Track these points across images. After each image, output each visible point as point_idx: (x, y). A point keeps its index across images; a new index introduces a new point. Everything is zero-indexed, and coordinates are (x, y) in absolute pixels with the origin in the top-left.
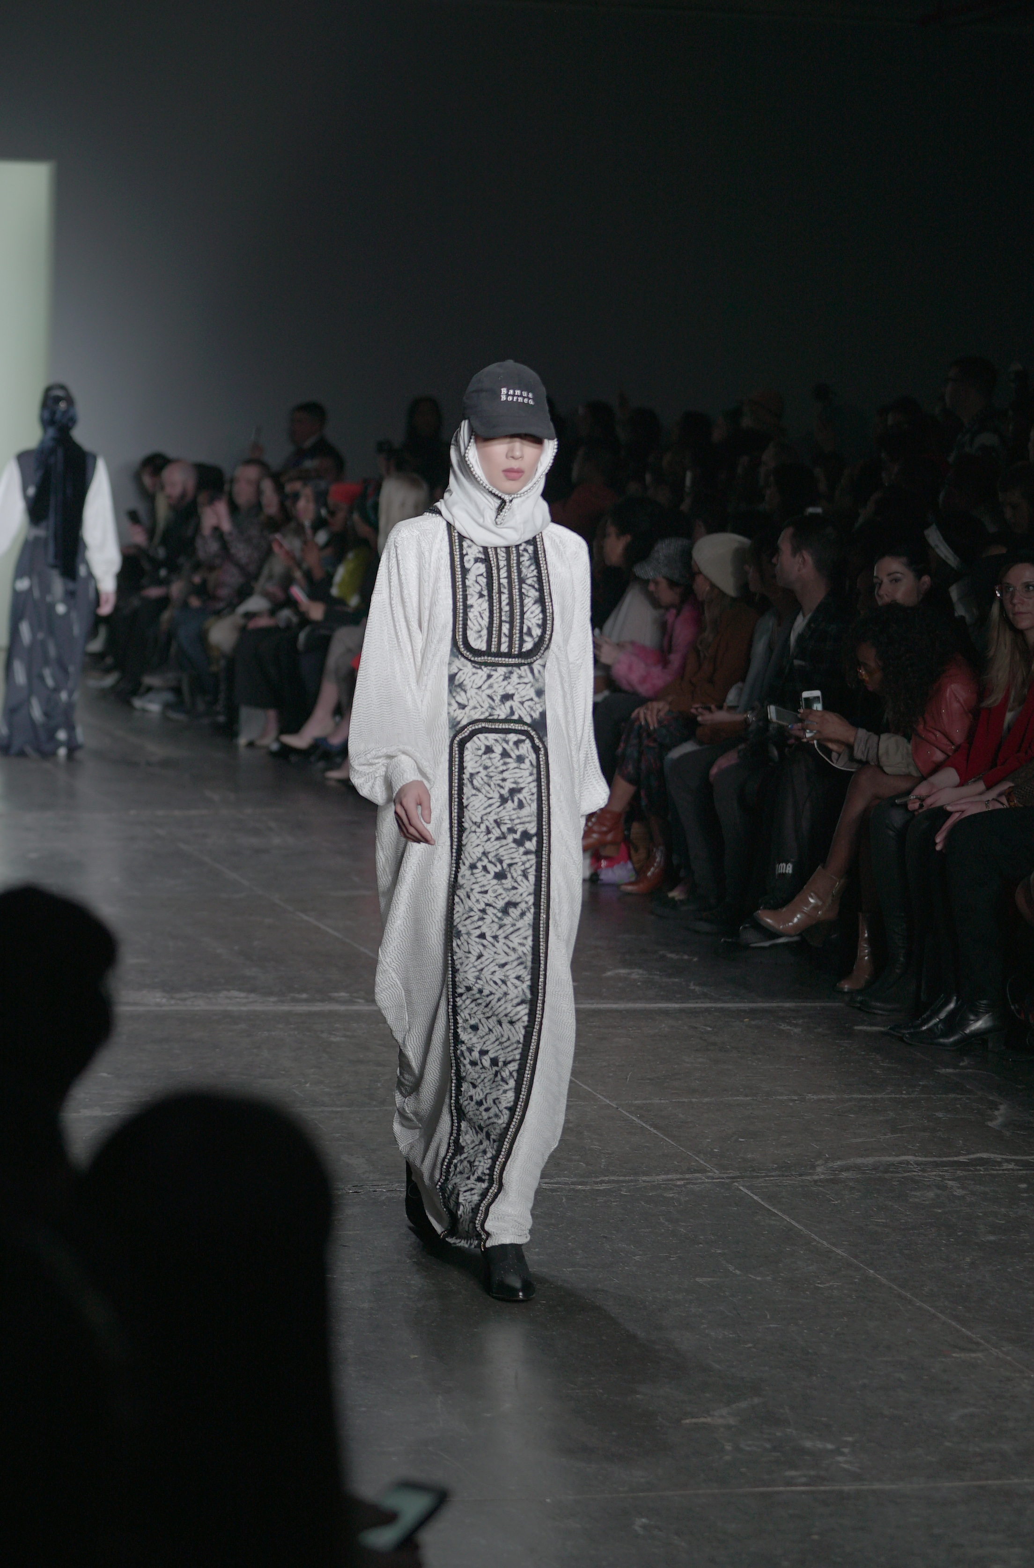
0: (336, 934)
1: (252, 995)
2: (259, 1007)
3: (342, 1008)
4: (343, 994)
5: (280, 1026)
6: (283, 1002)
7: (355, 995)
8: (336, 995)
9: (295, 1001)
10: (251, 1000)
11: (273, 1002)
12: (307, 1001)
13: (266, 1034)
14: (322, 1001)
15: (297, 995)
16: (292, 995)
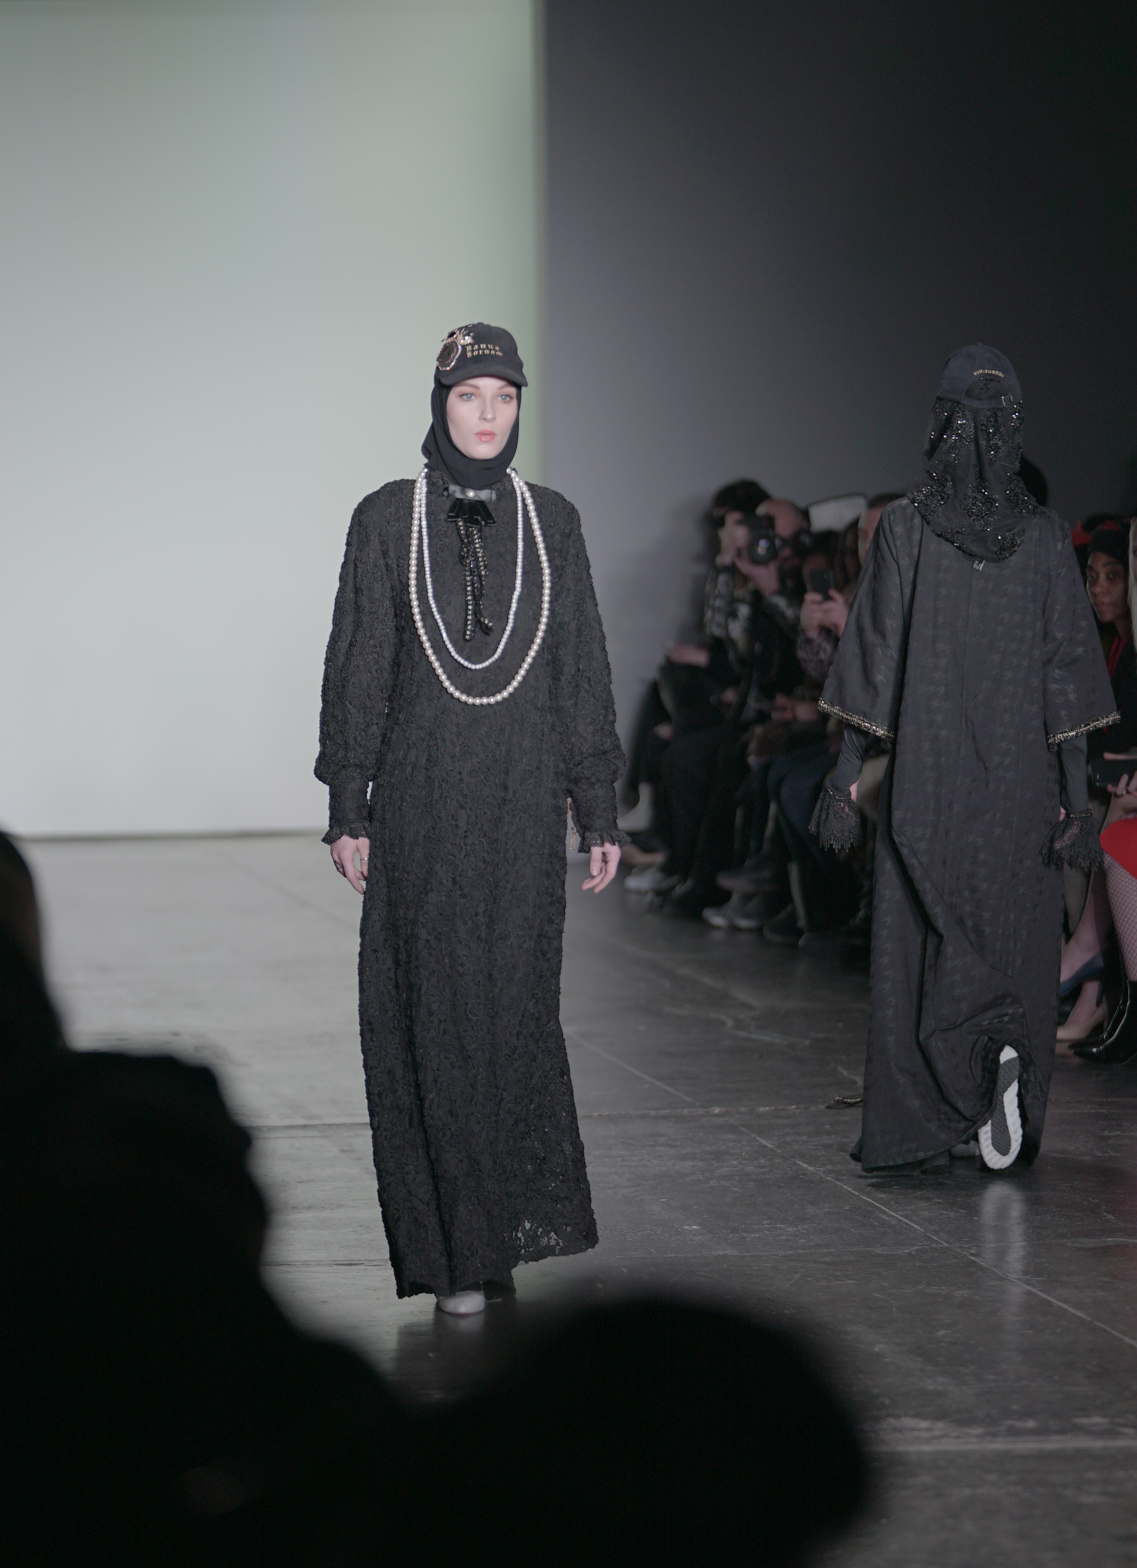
0: (1079, 1313)
1: (940, 1425)
2: (951, 1445)
3: (1097, 1444)
4: (1097, 1420)
5: (992, 1478)
6: (994, 1435)
7: (1118, 1420)
8: (1083, 1421)
9: (1014, 1432)
10: (937, 1433)
11: (978, 1436)
12: (1034, 1432)
13: (967, 1492)
14: (1062, 1432)
15: (1019, 1424)
16: (1009, 1422)
